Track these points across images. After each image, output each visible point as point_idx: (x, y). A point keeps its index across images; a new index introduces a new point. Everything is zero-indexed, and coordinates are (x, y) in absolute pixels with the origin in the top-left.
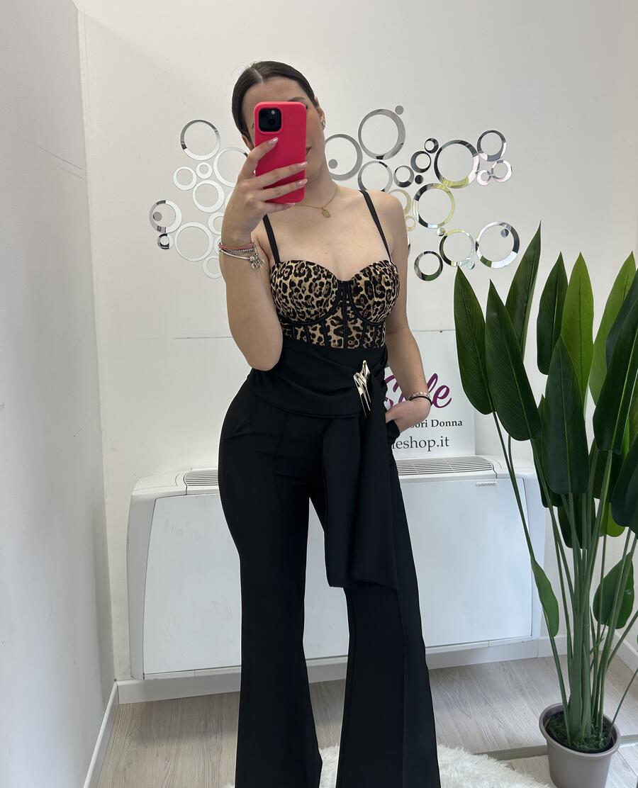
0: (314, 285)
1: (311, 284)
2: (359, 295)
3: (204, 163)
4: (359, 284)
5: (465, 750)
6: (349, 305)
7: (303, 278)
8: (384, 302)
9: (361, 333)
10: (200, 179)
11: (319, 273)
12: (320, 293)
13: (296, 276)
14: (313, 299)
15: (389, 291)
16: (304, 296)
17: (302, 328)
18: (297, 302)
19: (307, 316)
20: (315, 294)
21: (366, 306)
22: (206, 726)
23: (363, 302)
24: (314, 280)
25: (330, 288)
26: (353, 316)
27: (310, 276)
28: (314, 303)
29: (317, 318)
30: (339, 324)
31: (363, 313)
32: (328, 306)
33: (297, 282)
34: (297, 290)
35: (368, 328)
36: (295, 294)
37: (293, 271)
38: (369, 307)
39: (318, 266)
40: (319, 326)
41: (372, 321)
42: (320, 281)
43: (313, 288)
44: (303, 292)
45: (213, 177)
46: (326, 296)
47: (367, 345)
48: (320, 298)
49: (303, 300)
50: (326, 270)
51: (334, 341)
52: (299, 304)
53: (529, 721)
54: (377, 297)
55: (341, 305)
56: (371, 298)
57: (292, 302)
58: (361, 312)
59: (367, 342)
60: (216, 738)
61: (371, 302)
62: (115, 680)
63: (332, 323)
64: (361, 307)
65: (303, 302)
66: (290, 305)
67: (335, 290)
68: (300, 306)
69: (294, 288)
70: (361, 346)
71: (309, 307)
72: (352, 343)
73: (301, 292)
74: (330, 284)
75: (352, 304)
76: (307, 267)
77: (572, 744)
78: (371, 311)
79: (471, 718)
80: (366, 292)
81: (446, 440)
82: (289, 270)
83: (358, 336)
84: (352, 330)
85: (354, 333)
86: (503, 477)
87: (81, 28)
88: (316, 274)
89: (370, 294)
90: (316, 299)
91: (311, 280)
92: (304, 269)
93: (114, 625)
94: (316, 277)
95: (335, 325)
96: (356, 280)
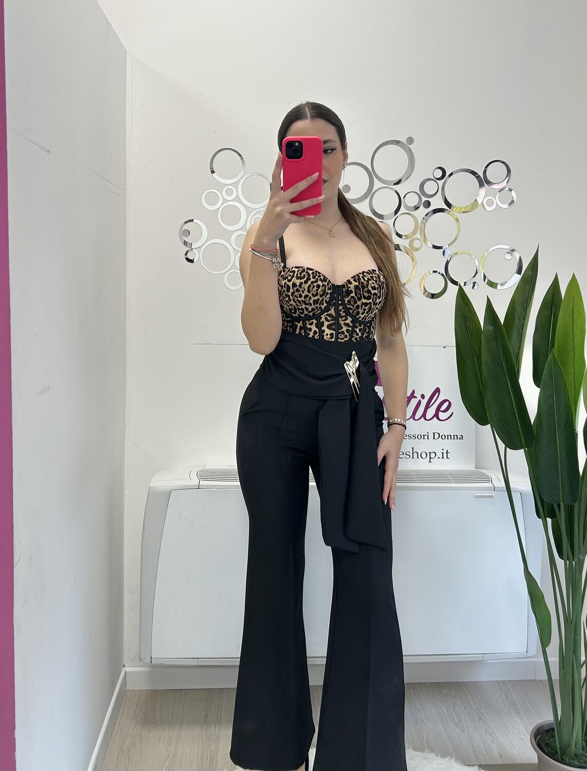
0: (312, 286)
1: (310, 286)
2: (350, 297)
3: (229, 187)
4: (350, 287)
5: (456, 760)
6: (341, 305)
7: (303, 281)
8: (370, 303)
9: (350, 329)
10: (225, 201)
11: (317, 277)
12: (317, 293)
13: (297, 279)
14: (310, 298)
15: (375, 294)
16: (303, 295)
17: (301, 322)
18: (297, 300)
19: (306, 312)
20: (313, 294)
21: (355, 306)
22: (206, 716)
23: (352, 303)
24: (312, 283)
25: (325, 290)
26: (344, 314)
27: (309, 279)
28: (311, 301)
29: (314, 314)
30: (332, 320)
31: (353, 312)
32: (323, 304)
33: (298, 284)
34: (298, 290)
35: (357, 324)
36: (296, 294)
37: (295, 275)
38: (358, 307)
39: (316, 271)
40: (315, 321)
41: (360, 319)
42: (317, 284)
43: (311, 289)
44: (303, 292)
45: (237, 199)
46: (321, 296)
47: (356, 339)
48: (316, 298)
49: (303, 299)
50: (323, 275)
51: (327, 334)
52: (299, 301)
53: (522, 739)
54: (364, 299)
55: (334, 304)
56: (359, 299)
57: (294, 300)
58: (351, 311)
59: (355, 336)
60: (215, 728)
61: (359, 303)
62: (124, 666)
63: (326, 318)
64: (351, 307)
65: (302, 300)
66: (292, 302)
67: (329, 292)
68: (300, 303)
69: (295, 288)
70: (350, 339)
71: (307, 304)
72: (343, 336)
73: (301, 292)
74: (325, 287)
75: (343, 304)
76: (307, 272)
77: (562, 759)
78: (360, 310)
79: (464, 732)
80: (356, 295)
81: (447, 453)
82: (292, 274)
83: (348, 331)
84: (343, 325)
85: (345, 329)
86: (500, 490)
87: (129, 67)
88: (314, 277)
89: (359, 296)
90: (313, 298)
91: (309, 282)
92: (304, 273)
93: (126, 612)
94: (314, 280)
95: (329, 321)
96: (347, 284)
